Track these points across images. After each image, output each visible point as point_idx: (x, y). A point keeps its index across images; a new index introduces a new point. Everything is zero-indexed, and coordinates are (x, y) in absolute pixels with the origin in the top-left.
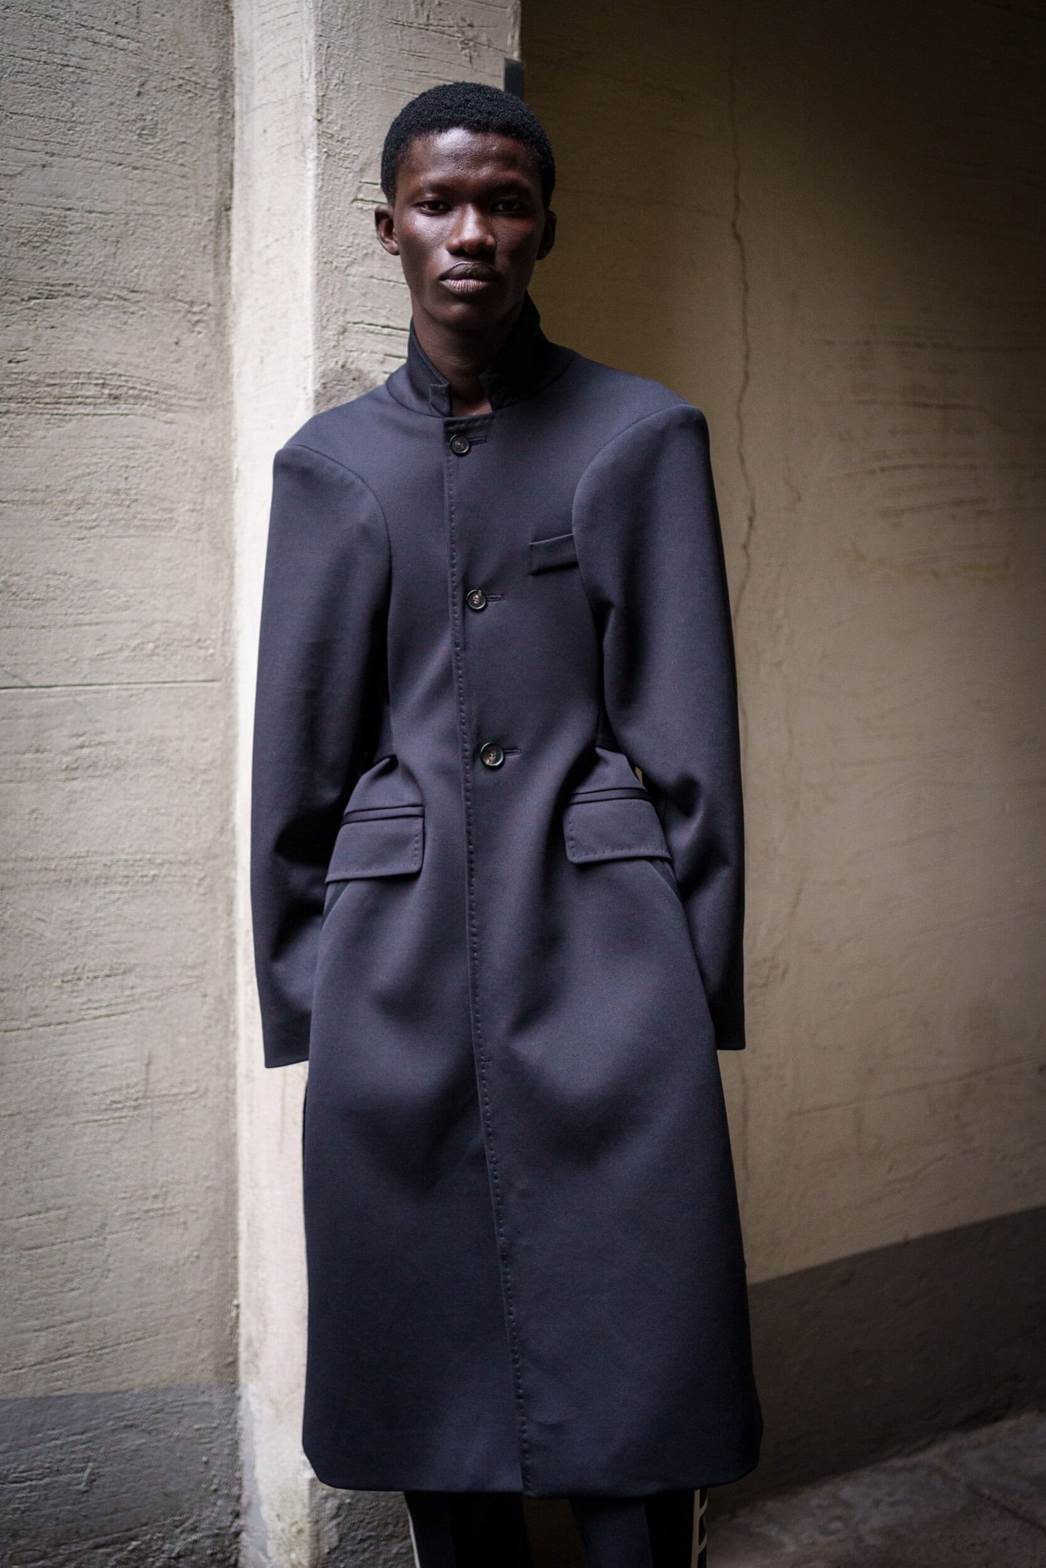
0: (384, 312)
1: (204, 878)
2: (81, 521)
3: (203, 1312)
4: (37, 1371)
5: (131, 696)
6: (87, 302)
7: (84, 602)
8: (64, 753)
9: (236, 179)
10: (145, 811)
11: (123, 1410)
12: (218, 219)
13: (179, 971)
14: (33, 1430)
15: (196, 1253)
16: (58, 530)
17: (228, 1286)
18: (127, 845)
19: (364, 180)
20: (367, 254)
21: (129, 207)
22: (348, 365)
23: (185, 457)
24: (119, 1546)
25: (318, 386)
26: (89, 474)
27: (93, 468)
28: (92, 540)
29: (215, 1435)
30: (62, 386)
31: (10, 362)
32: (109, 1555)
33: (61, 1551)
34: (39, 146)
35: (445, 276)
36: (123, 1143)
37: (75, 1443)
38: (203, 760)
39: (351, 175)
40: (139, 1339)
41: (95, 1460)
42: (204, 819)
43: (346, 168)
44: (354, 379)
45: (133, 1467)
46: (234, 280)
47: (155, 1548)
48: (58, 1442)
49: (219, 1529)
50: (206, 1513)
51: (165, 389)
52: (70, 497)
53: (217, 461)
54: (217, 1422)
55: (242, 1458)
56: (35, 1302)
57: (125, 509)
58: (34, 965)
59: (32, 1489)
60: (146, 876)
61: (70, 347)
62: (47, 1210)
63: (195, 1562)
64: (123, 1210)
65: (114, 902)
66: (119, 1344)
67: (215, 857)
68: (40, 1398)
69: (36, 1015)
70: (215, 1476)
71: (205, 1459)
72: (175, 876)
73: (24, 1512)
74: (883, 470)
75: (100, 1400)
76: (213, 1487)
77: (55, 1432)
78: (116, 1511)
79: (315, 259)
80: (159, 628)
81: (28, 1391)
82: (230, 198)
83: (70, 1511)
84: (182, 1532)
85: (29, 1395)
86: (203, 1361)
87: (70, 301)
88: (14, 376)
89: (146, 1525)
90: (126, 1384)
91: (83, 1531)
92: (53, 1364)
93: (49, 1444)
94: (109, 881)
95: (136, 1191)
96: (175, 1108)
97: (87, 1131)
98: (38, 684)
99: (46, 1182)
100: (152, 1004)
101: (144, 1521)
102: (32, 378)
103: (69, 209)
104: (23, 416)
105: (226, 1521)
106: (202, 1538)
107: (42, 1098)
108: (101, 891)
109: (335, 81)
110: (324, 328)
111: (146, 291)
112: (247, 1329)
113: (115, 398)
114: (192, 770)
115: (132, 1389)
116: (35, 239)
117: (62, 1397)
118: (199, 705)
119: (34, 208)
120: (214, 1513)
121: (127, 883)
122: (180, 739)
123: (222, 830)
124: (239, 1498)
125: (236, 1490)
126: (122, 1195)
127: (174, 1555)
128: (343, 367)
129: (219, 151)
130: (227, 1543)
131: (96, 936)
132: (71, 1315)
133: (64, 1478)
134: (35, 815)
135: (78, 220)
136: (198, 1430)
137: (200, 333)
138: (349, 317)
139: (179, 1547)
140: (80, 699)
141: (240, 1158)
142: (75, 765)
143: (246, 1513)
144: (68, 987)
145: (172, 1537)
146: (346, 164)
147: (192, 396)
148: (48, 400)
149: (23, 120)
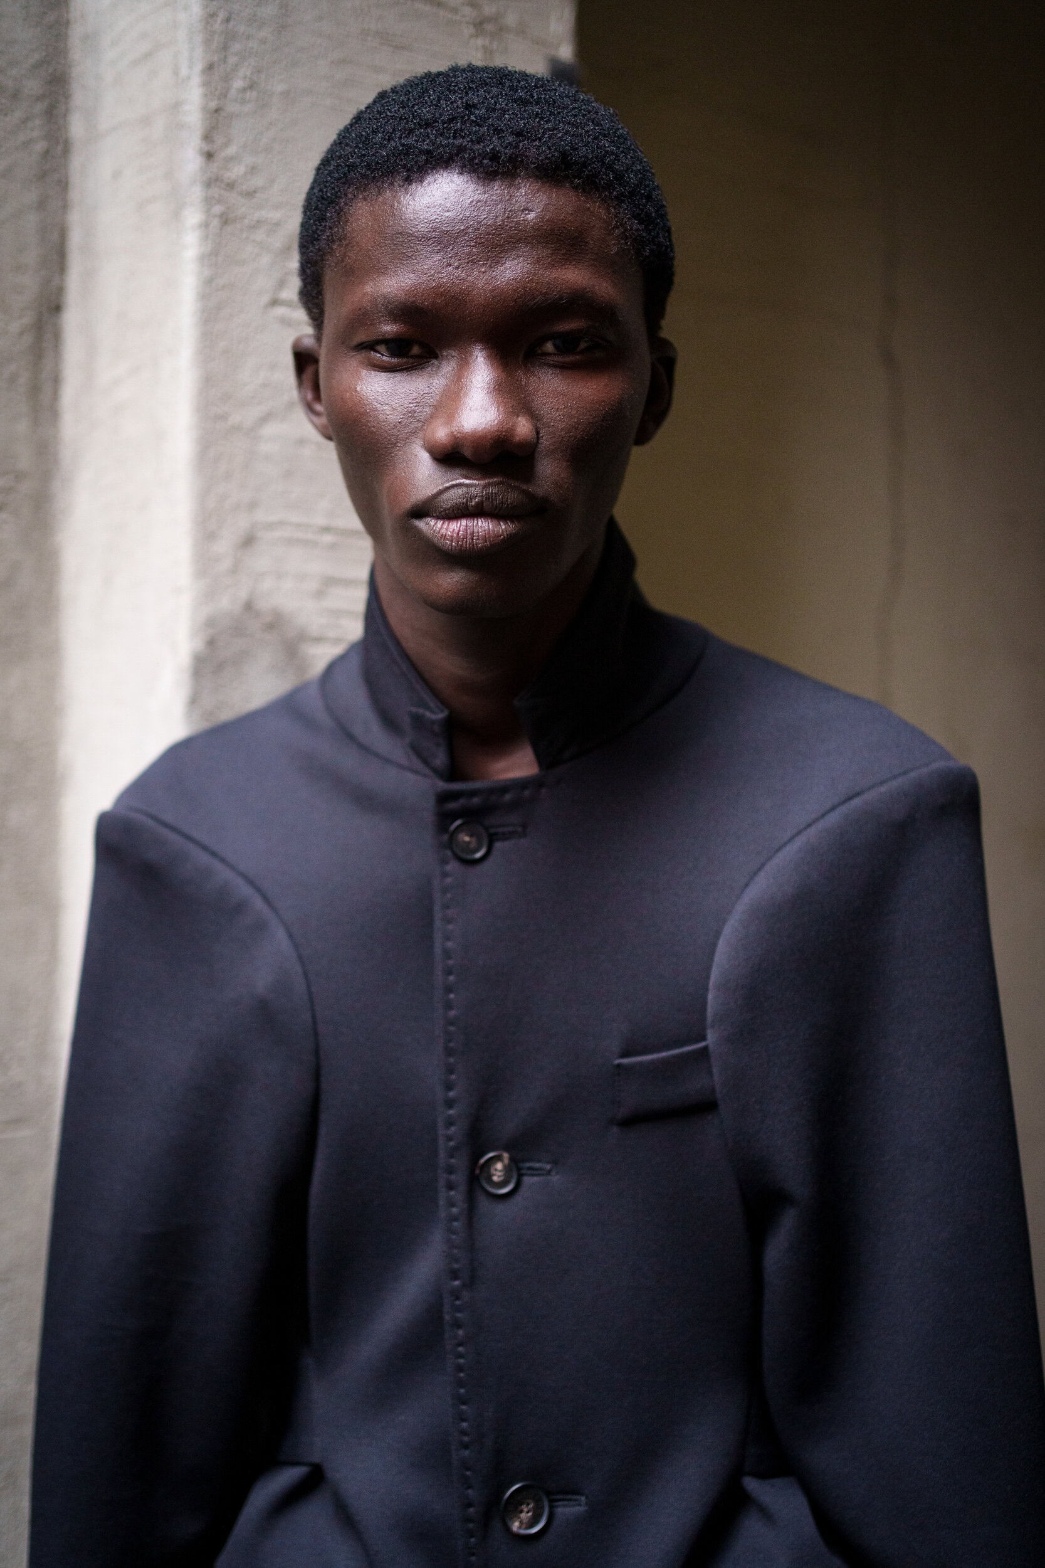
12: (37, 328)
19: (291, 266)
22: (256, 603)
25: (199, 644)
35: (421, 511)
46: (66, 434)
79: (195, 412)
82: (60, 291)
109: (238, 84)
110: (211, 536)
128: (246, 606)
129: (40, 210)
138: (261, 516)
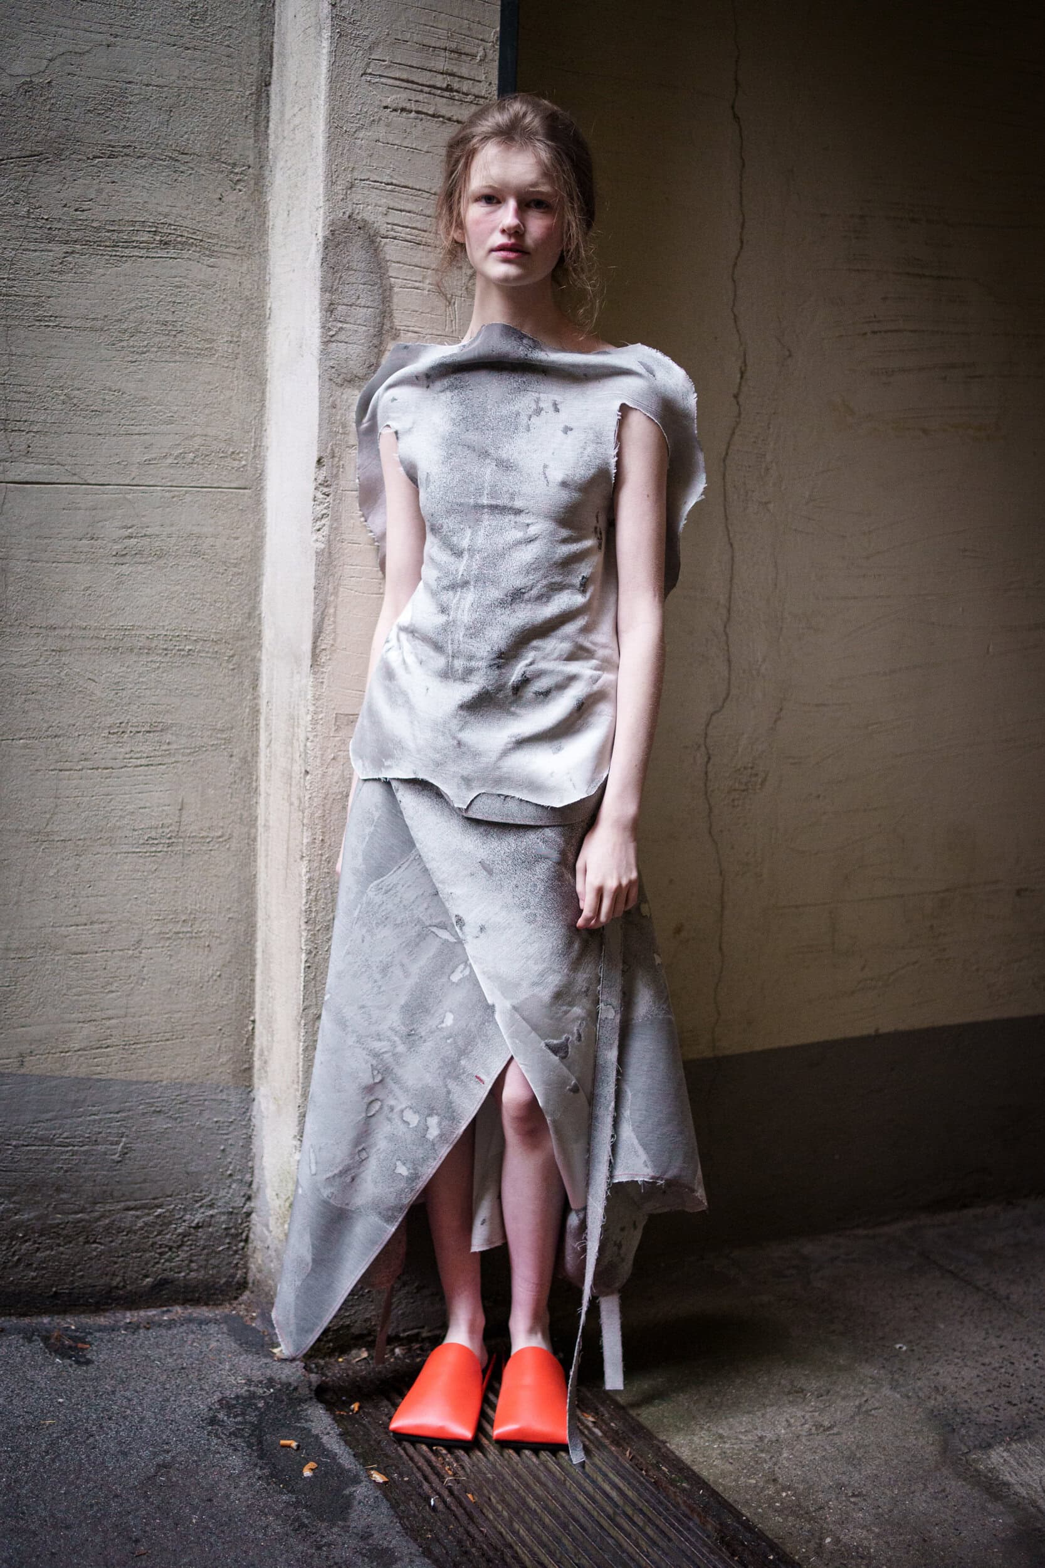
0: (388, 171)
1: (233, 656)
2: (133, 347)
3: (223, 1024)
4: (81, 1056)
5: (173, 497)
6: (143, 162)
7: (134, 415)
8: (115, 542)
9: (275, 60)
10: (183, 595)
11: (153, 1098)
12: (259, 93)
13: (209, 733)
14: (76, 1104)
15: (218, 973)
16: (114, 353)
17: (247, 1005)
18: (167, 623)
19: (372, 57)
20: (373, 121)
21: (181, 82)
22: (355, 216)
23: (225, 296)
24: (147, 1211)
25: (327, 233)
26: (141, 307)
27: (145, 303)
28: (143, 363)
29: (231, 1129)
30: (122, 231)
31: (76, 210)
32: (137, 1217)
33: (97, 1208)
34: (104, 29)
36: (157, 873)
37: (111, 1120)
38: (235, 555)
39: (361, 52)
40: (168, 1040)
41: (127, 1136)
42: (234, 606)
43: (357, 46)
44: (360, 228)
45: (160, 1147)
46: (271, 146)
47: (177, 1216)
48: (96, 1117)
49: (233, 1208)
50: (222, 1193)
51: (209, 238)
52: (124, 326)
53: (252, 301)
54: (233, 1117)
55: (254, 1150)
56: (81, 998)
57: (172, 338)
58: (85, 717)
59: (74, 1153)
60: (183, 650)
61: (128, 199)
62: (92, 923)
63: (212, 1233)
64: (157, 930)
65: (155, 670)
66: (151, 1042)
67: (242, 639)
68: (83, 1079)
69: (86, 760)
70: (230, 1163)
71: (222, 1147)
72: (207, 652)
73: (66, 1171)
74: (874, 332)
75: (134, 1087)
76: (229, 1172)
77: (94, 1109)
78: (145, 1181)
79: (326, 125)
80: (198, 440)
81: (71, 1071)
82: (270, 75)
83: (106, 1176)
84: (201, 1207)
85: (74, 1075)
86: (222, 1064)
87: (129, 161)
88: (80, 222)
89: (171, 1196)
90: (155, 1076)
91: (116, 1194)
92: (94, 1051)
93: (88, 1118)
94: (151, 652)
95: (168, 915)
96: (204, 848)
97: (128, 860)
98: (93, 482)
99: (91, 899)
100: (186, 759)
101: (169, 1193)
102: (95, 224)
103: (130, 82)
104: (87, 256)
105: (239, 1202)
106: (217, 1213)
107: (90, 829)
108: (144, 659)
110: (333, 183)
111: (194, 154)
112: (260, 1041)
113: (166, 243)
114: (224, 563)
115: (161, 1081)
116: (100, 107)
117: (100, 1080)
118: (232, 508)
119: (99, 81)
120: (230, 1195)
121: (166, 654)
122: (216, 536)
123: (250, 616)
124: (251, 1184)
125: (248, 1177)
126: (157, 918)
127: (193, 1225)
128: (349, 217)
129: (261, 35)
130: (240, 1221)
131: (139, 697)
132: (110, 1013)
133: (101, 1148)
134: (89, 592)
135: (136, 92)
136: (217, 1122)
137: (240, 191)
138: (356, 175)
139: (198, 1218)
140: (129, 497)
141: (259, 896)
142: (124, 553)
143: (256, 1196)
144: (114, 738)
145: (192, 1209)
146: (356, 43)
147: (232, 244)
148: (108, 244)
149: (92, 7)
